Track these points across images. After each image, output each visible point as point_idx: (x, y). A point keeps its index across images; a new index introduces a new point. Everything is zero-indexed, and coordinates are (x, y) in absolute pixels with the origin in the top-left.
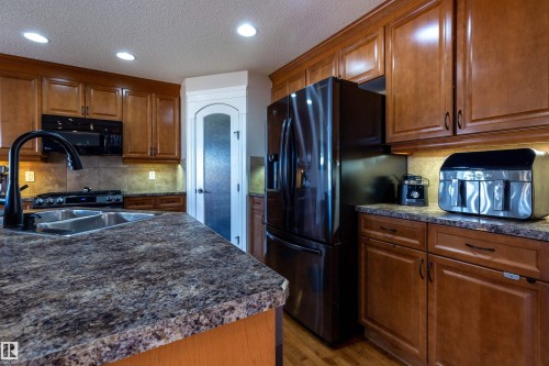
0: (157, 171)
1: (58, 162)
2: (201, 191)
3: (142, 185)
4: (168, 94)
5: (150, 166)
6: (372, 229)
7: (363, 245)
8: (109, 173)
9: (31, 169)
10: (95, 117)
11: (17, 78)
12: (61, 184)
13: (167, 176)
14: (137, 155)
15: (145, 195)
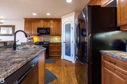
0: (57, 38)
1: (40, 36)
2: (64, 42)
3: (54, 40)
4: (59, 21)
5: (56, 37)
6: (106, 60)
7: (103, 66)
8: (48, 38)
9: (37, 37)
10: (45, 27)
11: (34, 22)
12: (41, 40)
13: (59, 39)
14: (53, 34)
15: (53, 43)
